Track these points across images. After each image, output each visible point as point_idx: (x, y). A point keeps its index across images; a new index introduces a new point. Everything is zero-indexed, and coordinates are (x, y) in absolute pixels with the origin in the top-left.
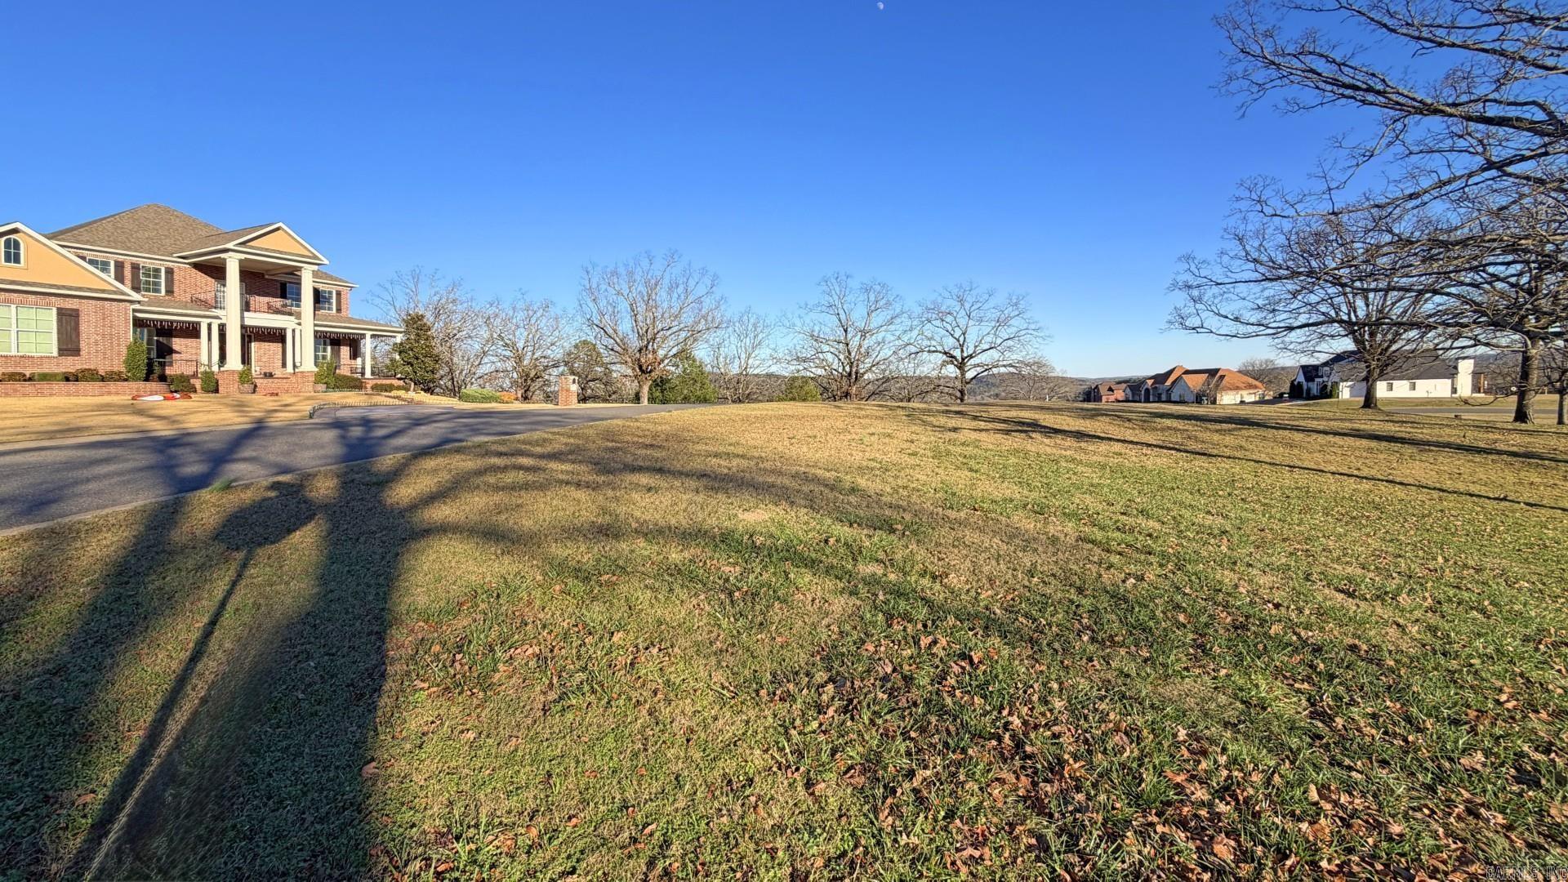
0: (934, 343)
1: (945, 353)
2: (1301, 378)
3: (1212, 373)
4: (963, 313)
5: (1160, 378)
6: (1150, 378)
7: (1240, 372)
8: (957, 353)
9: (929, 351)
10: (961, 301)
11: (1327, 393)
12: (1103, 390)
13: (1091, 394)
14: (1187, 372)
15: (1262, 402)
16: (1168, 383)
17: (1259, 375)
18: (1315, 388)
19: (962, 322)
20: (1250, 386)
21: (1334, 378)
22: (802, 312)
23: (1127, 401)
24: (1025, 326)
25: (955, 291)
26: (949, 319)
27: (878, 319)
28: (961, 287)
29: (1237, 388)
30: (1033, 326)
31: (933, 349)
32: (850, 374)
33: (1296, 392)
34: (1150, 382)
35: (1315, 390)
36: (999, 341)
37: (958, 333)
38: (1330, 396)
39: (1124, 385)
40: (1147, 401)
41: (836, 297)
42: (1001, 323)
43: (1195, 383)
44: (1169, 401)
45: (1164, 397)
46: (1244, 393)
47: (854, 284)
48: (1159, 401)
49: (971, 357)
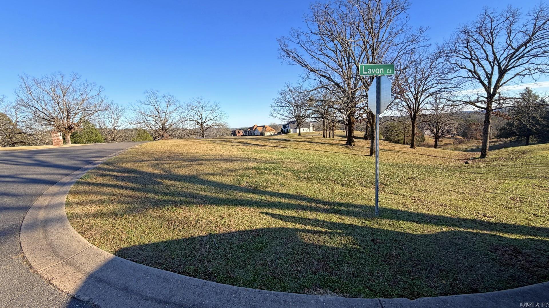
0: (191, 117)
1: (196, 121)
2: (283, 128)
3: (264, 127)
4: (200, 107)
5: (251, 128)
6: (249, 128)
7: (269, 126)
8: (200, 121)
9: (190, 120)
10: (200, 103)
11: (288, 132)
12: (237, 132)
13: (234, 133)
14: (258, 127)
15: (275, 135)
16: (254, 130)
17: (274, 127)
18: (285, 130)
19: (200, 110)
20: (272, 130)
21: (289, 128)
22: (139, 104)
23: (243, 136)
24: (221, 113)
25: (197, 99)
26: (196, 109)
27: (171, 108)
28: (199, 98)
29: (270, 131)
30: (223, 113)
31: (191, 119)
32: (163, 129)
33: (282, 132)
34: (249, 129)
35: (286, 131)
36: (213, 117)
37: (199, 114)
38: (289, 133)
39: (242, 131)
40: (249, 135)
41: (153, 99)
42: (213, 111)
43: (260, 130)
44: (254, 135)
45: (253, 134)
46: (271, 132)
47: (160, 94)
48: (252, 135)
49: (204, 122)
